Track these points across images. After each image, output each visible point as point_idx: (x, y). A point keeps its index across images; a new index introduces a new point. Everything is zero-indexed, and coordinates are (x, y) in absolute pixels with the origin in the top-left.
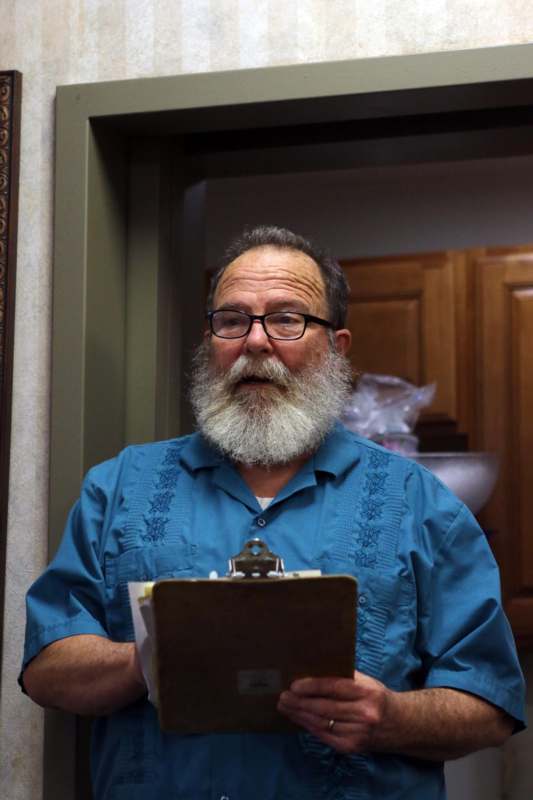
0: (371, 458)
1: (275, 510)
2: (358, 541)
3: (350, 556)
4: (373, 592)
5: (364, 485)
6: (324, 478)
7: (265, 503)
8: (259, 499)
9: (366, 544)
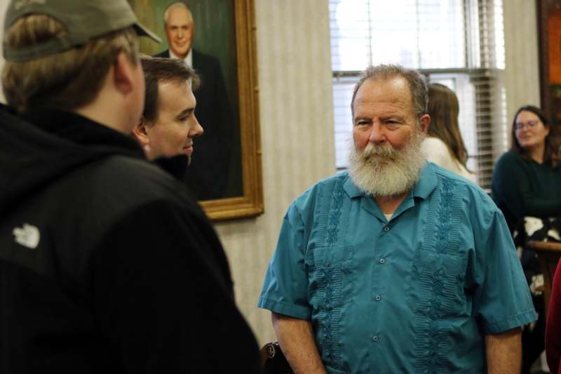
0: (444, 184)
1: (394, 221)
2: (437, 237)
3: (434, 247)
4: (447, 267)
5: (441, 201)
6: (418, 200)
7: (389, 217)
8: (385, 215)
9: (442, 238)
